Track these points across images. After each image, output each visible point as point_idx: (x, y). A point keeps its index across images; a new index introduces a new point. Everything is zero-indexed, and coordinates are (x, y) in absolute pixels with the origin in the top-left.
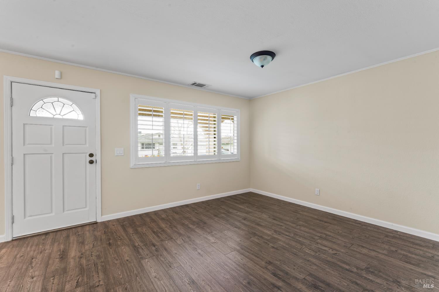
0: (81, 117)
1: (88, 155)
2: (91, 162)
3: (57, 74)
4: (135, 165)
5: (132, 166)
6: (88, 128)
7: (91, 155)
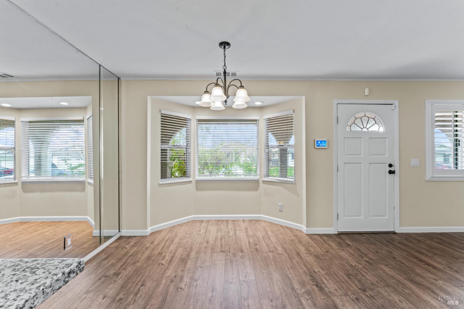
0: (382, 130)
1: (387, 165)
2: (391, 172)
3: (367, 92)
4: (431, 177)
5: (428, 178)
6: (387, 139)
7: (390, 166)
